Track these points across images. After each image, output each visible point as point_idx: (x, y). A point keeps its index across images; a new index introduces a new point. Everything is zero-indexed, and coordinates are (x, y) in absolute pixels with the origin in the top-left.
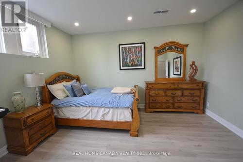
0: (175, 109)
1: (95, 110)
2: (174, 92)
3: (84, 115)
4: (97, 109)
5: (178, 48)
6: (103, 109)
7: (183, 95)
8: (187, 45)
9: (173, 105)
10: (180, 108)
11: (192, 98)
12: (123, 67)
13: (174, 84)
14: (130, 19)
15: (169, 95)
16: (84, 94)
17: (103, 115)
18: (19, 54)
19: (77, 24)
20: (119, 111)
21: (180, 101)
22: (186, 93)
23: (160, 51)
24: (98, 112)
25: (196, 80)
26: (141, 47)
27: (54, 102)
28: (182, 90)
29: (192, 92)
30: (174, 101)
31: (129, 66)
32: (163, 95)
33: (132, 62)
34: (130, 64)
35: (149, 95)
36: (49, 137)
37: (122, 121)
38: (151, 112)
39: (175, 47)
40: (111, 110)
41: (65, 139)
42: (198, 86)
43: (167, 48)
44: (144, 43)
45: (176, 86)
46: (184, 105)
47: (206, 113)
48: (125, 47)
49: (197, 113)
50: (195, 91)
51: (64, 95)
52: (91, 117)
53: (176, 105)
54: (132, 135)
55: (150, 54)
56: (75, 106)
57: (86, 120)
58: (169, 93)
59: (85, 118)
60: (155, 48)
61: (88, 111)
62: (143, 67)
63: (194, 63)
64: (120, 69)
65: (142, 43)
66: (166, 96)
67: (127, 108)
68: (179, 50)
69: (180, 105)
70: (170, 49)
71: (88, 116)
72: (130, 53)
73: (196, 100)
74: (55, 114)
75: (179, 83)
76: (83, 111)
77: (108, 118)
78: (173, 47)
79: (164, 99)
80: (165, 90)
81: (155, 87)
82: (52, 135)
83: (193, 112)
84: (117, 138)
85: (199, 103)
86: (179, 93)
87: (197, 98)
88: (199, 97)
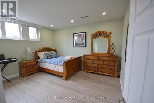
0: (99, 72)
1: (51, 65)
2: (98, 61)
5: (105, 35)
7: (104, 64)
8: (111, 33)
9: (98, 69)
10: (102, 72)
11: (109, 67)
12: (75, 45)
13: (98, 56)
15: (95, 63)
16: (52, 58)
17: (54, 68)
18: (28, 40)
19: (52, 26)
20: (59, 67)
21: (102, 68)
22: (106, 63)
23: (94, 36)
26: (84, 34)
27: (39, 60)
28: (103, 61)
29: (110, 62)
30: (98, 67)
32: (92, 63)
34: (78, 44)
35: (85, 62)
36: (34, 73)
38: (85, 72)
39: (104, 34)
41: (39, 75)
42: (113, 59)
43: (98, 35)
44: (86, 32)
45: (99, 58)
46: (104, 70)
48: (76, 35)
49: (113, 77)
50: (112, 62)
51: (44, 57)
52: (49, 68)
53: (99, 70)
55: (89, 38)
57: (47, 69)
58: (95, 62)
59: (48, 68)
60: (91, 35)
61: (49, 65)
62: (85, 46)
64: (74, 47)
66: (93, 63)
68: (106, 36)
69: (102, 70)
70: (100, 35)
73: (113, 68)
74: (39, 65)
75: (101, 56)
78: (102, 34)
79: (93, 65)
80: (93, 60)
81: (88, 57)
82: (36, 73)
83: (110, 76)
84: (57, 79)
85: (114, 71)
86: (101, 62)
87: (113, 67)
88: (114, 66)
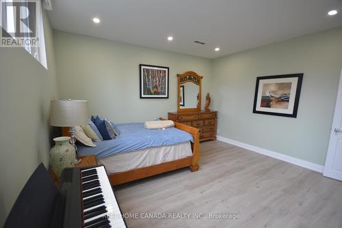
1: (154, 151)
2: (198, 122)
3: (138, 163)
4: (156, 150)
5: (195, 79)
6: (163, 148)
8: (202, 77)
12: (144, 94)
14: (170, 39)
17: (164, 156)
20: (180, 147)
23: (182, 79)
24: (157, 154)
25: (209, 110)
26: (165, 71)
28: (203, 120)
29: (210, 121)
31: (151, 94)
33: (155, 90)
34: (152, 92)
37: (183, 157)
40: (173, 147)
43: (188, 77)
44: (168, 68)
47: (218, 139)
48: (147, 69)
49: (213, 140)
52: (148, 163)
54: (192, 171)
55: (174, 82)
56: (126, 152)
59: (140, 167)
60: (178, 75)
61: (144, 155)
63: (208, 95)
64: (141, 97)
65: (166, 68)
67: (187, 142)
68: (196, 81)
70: (190, 79)
71: (144, 162)
72: (153, 78)
76: (138, 156)
77: (170, 159)
78: (192, 77)
80: (192, 122)
83: (210, 140)
85: (214, 131)
86: (202, 123)
87: (213, 127)
88: (214, 125)
